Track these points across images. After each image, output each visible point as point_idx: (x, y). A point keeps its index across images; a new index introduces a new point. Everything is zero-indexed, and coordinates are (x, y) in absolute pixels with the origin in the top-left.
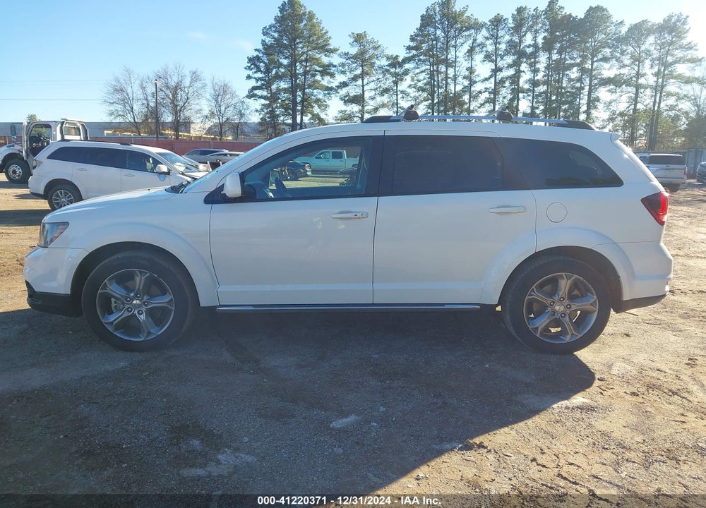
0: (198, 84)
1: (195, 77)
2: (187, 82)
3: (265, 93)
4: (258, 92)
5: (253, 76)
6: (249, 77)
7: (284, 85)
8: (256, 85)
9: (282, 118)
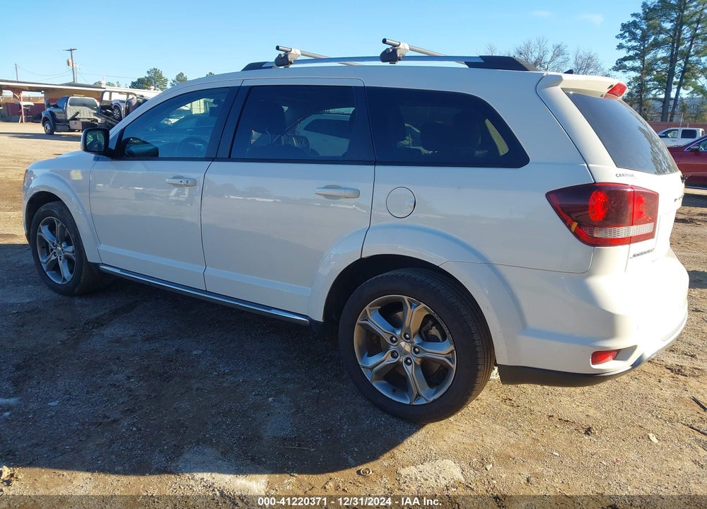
0: (560, 59)
1: (559, 51)
2: (548, 58)
3: (638, 64)
4: (629, 64)
5: (626, 45)
6: (620, 47)
7: (662, 53)
8: (627, 55)
9: (654, 92)
